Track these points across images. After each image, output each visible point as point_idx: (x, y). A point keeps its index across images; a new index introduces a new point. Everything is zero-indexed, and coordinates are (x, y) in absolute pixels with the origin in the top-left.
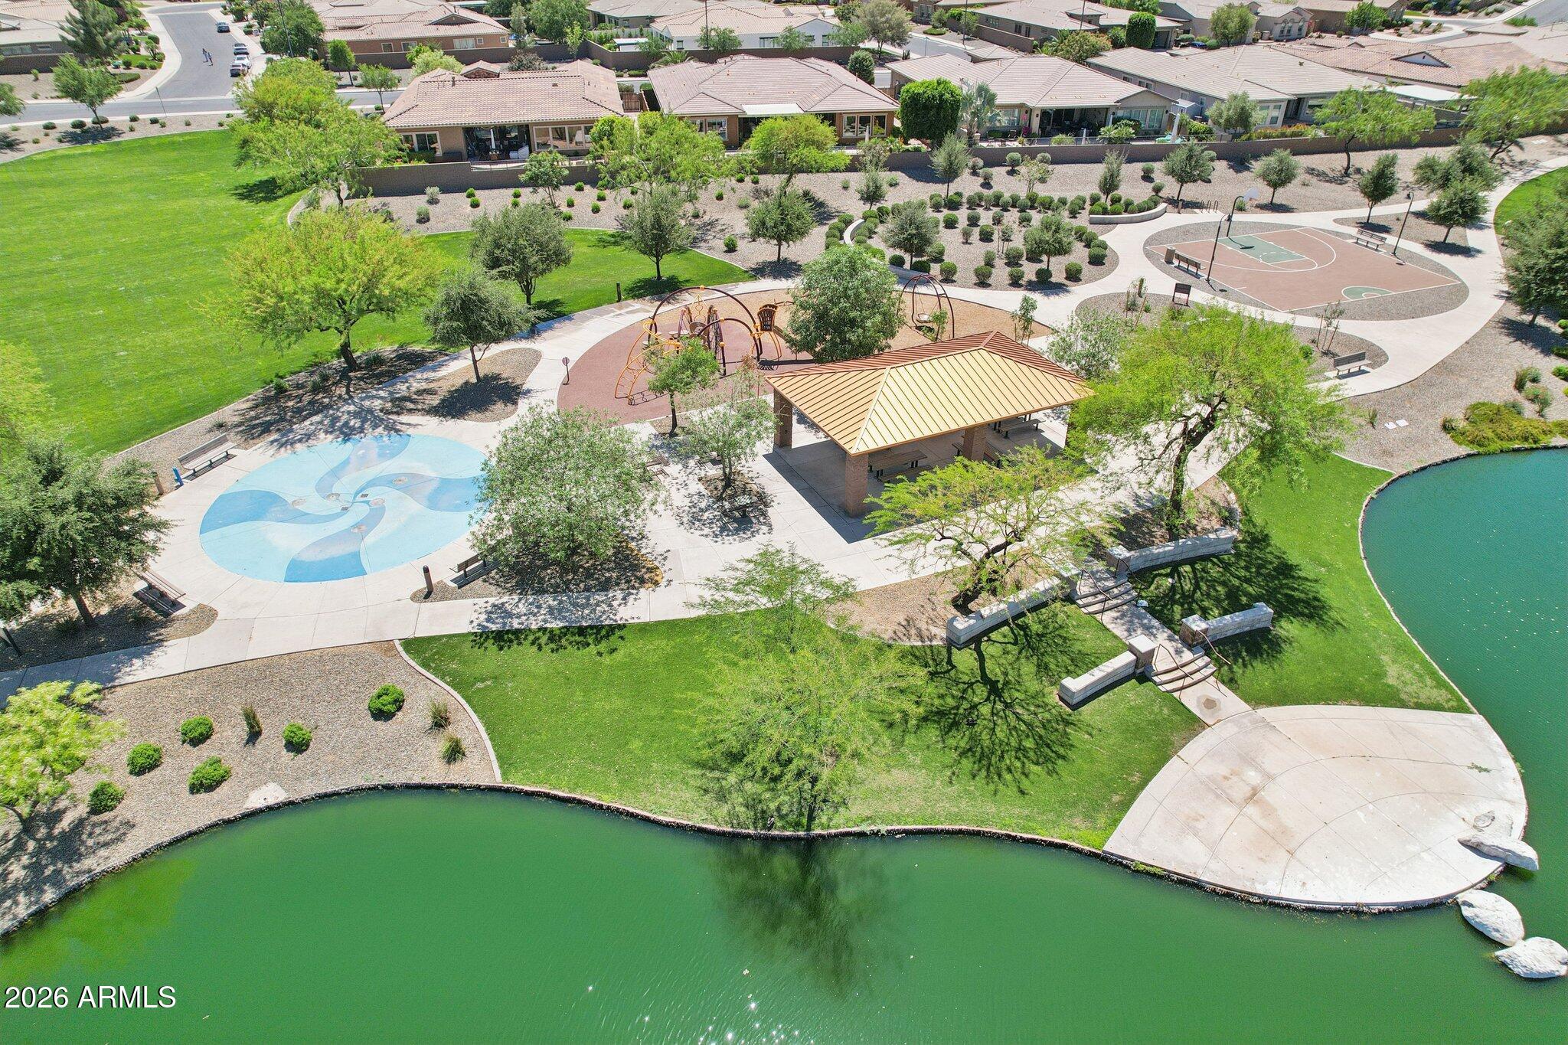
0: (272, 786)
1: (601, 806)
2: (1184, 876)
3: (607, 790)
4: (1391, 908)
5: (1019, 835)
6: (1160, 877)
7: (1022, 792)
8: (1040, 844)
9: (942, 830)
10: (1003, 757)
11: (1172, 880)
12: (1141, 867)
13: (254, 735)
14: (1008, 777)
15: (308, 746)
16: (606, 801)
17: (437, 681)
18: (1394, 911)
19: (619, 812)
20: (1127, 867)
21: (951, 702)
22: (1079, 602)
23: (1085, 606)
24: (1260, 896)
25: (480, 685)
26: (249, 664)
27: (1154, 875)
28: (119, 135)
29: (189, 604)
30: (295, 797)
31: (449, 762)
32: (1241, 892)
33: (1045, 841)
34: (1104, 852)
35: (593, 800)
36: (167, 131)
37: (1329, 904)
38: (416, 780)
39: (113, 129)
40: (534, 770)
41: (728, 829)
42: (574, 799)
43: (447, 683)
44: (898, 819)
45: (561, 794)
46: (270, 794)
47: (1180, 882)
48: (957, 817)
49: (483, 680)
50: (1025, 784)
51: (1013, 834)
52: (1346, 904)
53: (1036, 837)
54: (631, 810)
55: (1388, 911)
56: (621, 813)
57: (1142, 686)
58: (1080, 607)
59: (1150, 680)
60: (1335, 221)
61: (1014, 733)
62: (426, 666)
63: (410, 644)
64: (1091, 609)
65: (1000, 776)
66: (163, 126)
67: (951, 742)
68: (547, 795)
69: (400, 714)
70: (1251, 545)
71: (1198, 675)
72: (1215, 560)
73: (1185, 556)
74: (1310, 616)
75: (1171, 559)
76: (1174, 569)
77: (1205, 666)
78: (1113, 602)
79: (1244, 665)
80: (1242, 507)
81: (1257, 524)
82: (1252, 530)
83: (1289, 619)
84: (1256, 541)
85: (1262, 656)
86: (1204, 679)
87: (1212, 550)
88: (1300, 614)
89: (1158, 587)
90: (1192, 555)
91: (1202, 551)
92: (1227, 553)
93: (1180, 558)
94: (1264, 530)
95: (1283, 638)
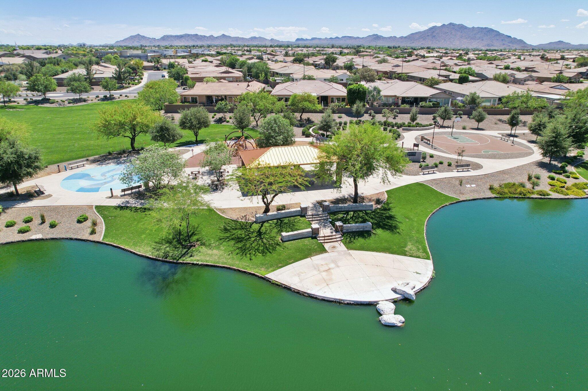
0: (40, 234)
1: (124, 249)
2: (286, 286)
3: (128, 245)
4: (352, 302)
5: (241, 270)
6: (279, 286)
7: (251, 259)
8: (247, 273)
9: (219, 266)
10: (250, 250)
11: (283, 287)
12: (274, 282)
13: (43, 222)
14: (248, 255)
15: (55, 227)
16: (126, 248)
17: (99, 216)
18: (353, 304)
19: (128, 251)
20: (270, 282)
21: (243, 236)
22: (307, 217)
23: (308, 218)
24: (308, 294)
25: (110, 218)
26: (52, 207)
27: (277, 285)
28: (115, 99)
29: (46, 193)
30: (44, 238)
31: (90, 235)
32: (302, 292)
33: (248, 272)
34: (265, 277)
35: (122, 247)
36: (128, 99)
37: (330, 298)
38: (79, 238)
39: (114, 98)
40: (112, 239)
41: (155, 257)
42: (118, 246)
43: (101, 216)
44: (207, 261)
45: (115, 245)
46: (39, 236)
47: (285, 288)
48: (225, 263)
49: (112, 217)
50: (253, 257)
51: (239, 269)
52: (336, 299)
53: (246, 271)
54: (131, 250)
55: (351, 304)
56: (129, 251)
57: (312, 240)
58: (306, 218)
59: (317, 239)
60: (498, 134)
61: (258, 245)
62: (98, 212)
63: (97, 207)
64: (309, 219)
65: (246, 255)
66: (128, 97)
67: (237, 245)
68: (111, 245)
69: (84, 222)
70: (382, 210)
71: (335, 240)
72: (364, 212)
73: (353, 209)
74: (389, 229)
75: (347, 209)
76: (347, 212)
77: (339, 238)
78: (319, 218)
79: (354, 239)
80: (387, 200)
81: (390, 205)
82: (386, 206)
83: (380, 229)
84: (385, 209)
85: (363, 238)
86: (337, 241)
87: (364, 208)
88: (385, 228)
89: (338, 216)
90: (356, 209)
91: (360, 209)
92: (370, 210)
93: (351, 210)
94: (391, 207)
95: (374, 233)
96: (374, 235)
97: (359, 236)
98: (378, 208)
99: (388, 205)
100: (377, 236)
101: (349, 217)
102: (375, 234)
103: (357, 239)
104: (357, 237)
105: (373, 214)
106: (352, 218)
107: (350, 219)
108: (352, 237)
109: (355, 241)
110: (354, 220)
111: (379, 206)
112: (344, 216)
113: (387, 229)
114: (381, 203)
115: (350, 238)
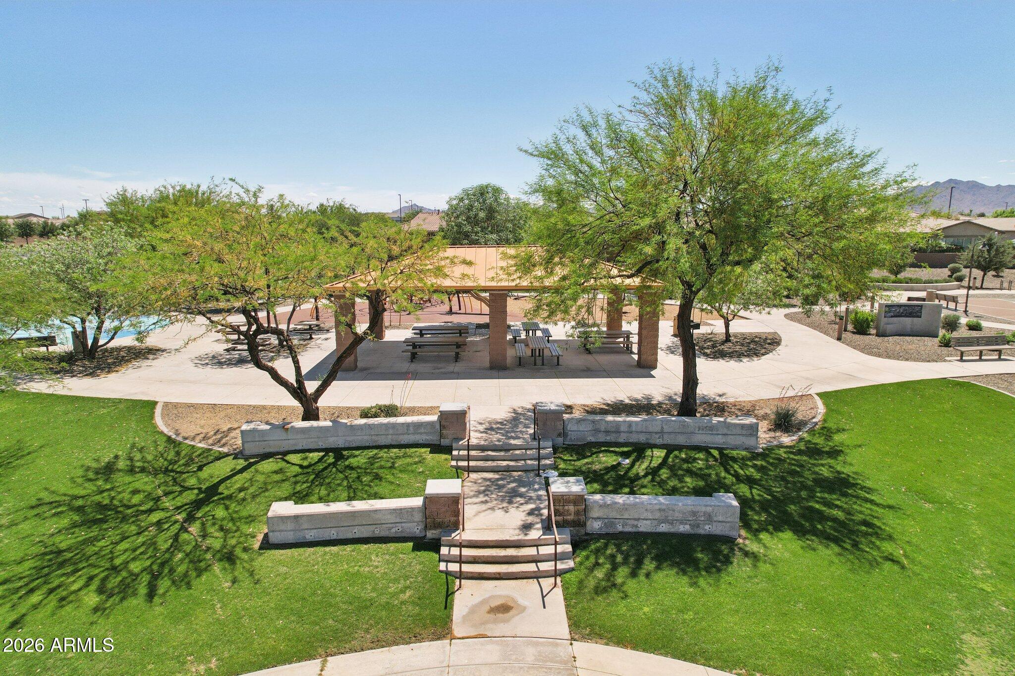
22: (456, 453)
57: (412, 556)
58: (452, 458)
59: (439, 555)
70: (800, 452)
71: (531, 567)
72: (715, 453)
73: (668, 440)
74: (837, 541)
75: (642, 438)
76: (639, 450)
77: (556, 557)
78: (505, 463)
79: (634, 574)
80: (825, 421)
81: (838, 438)
82: (819, 441)
83: (788, 535)
84: (814, 452)
85: (684, 572)
86: (537, 576)
87: (719, 440)
88: (815, 532)
89: (592, 463)
90: (681, 440)
91: (700, 439)
92: (746, 449)
93: (659, 442)
94: (842, 444)
95: (746, 554)
96: (748, 561)
97: (661, 559)
98: (780, 446)
99: (828, 438)
100: (764, 567)
101: (641, 468)
102: (755, 557)
103: (648, 575)
104: (649, 565)
105: (759, 463)
106: (654, 472)
107: (645, 476)
108: (625, 562)
109: (631, 585)
110: (662, 483)
111: (787, 440)
112: (619, 464)
113: (827, 538)
114: (799, 430)
115: (615, 567)
